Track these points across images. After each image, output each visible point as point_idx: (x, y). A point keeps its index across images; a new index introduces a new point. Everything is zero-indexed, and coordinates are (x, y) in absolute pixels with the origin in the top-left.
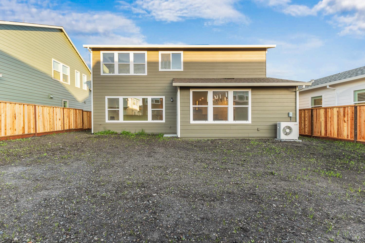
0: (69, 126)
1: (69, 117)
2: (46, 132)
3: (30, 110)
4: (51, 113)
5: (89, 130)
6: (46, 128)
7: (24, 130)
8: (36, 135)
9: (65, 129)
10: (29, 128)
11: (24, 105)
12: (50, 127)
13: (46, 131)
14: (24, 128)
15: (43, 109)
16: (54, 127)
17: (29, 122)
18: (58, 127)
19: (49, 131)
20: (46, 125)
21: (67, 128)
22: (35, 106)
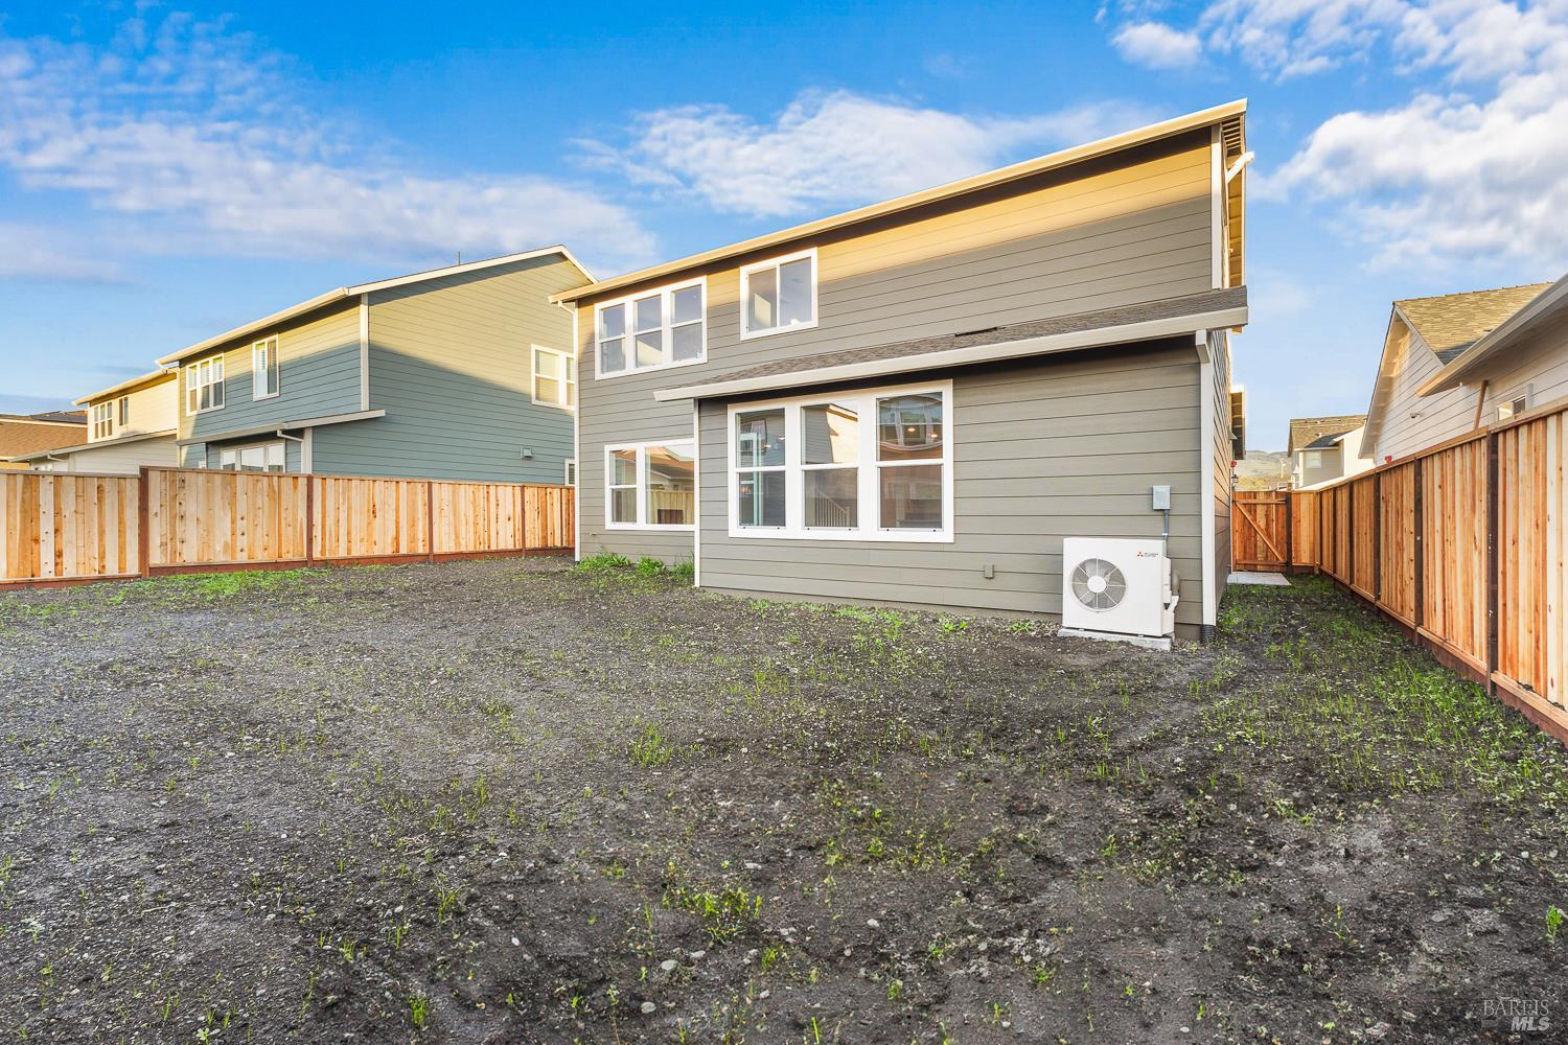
0: (545, 538)
1: (543, 512)
2: (461, 553)
3: (416, 493)
4: (481, 502)
5: (568, 551)
6: (463, 542)
7: (398, 545)
8: (432, 559)
9: (528, 546)
10: (413, 540)
11: (397, 482)
12: (475, 541)
13: (463, 549)
14: (397, 538)
15: (454, 492)
16: (489, 540)
17: (413, 525)
18: (505, 540)
19: (471, 549)
20: (463, 533)
21: (533, 542)
22: (430, 484)
